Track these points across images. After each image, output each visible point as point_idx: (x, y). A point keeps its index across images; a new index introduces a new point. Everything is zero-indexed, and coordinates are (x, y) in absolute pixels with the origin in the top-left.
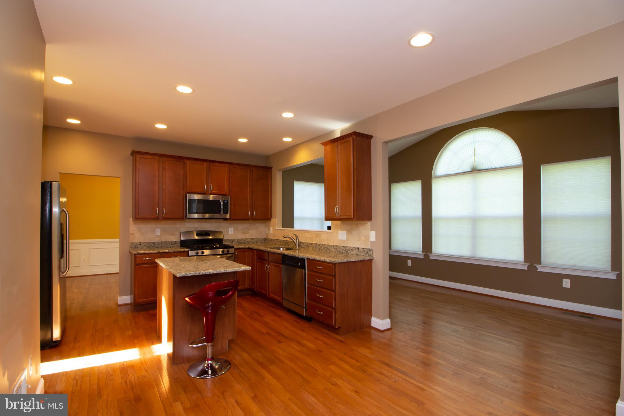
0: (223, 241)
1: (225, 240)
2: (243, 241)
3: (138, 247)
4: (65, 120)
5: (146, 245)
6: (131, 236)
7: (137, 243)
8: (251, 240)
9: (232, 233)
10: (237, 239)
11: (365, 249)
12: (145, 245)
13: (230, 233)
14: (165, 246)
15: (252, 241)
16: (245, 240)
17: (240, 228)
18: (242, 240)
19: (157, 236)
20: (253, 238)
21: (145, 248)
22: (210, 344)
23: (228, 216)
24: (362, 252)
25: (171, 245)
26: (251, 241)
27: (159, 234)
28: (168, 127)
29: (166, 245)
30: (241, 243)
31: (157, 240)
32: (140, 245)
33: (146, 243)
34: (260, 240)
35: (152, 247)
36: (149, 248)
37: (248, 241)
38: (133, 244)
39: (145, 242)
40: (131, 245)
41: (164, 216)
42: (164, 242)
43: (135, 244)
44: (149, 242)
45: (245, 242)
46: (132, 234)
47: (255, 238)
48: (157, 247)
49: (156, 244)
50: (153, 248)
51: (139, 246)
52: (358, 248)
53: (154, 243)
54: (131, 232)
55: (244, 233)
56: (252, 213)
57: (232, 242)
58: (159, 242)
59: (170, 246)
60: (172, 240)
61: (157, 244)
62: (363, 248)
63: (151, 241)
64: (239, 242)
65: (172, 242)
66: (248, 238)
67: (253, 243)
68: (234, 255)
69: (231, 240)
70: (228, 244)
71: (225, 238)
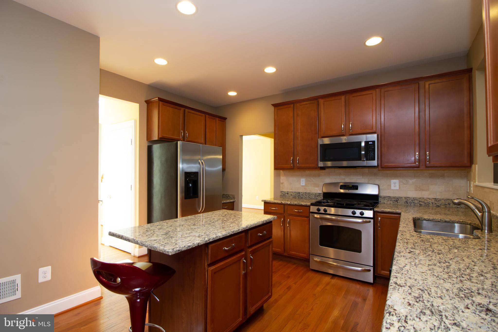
0: (380, 199)
1: (384, 198)
2: (416, 202)
3: (286, 197)
5: (292, 195)
6: (281, 185)
7: (285, 192)
8: (433, 201)
9: (397, 188)
10: (406, 198)
12: (291, 195)
13: (393, 188)
15: (436, 204)
16: (420, 200)
18: (414, 199)
19: (302, 186)
20: (437, 197)
23: (375, 163)
25: (315, 196)
26: (432, 203)
27: (304, 185)
28: (277, 69)
29: (310, 197)
30: (413, 204)
31: (302, 190)
32: (288, 194)
33: (292, 192)
35: (297, 197)
37: (426, 202)
38: (282, 192)
39: (291, 192)
41: (298, 165)
42: (309, 193)
43: (283, 193)
44: (295, 192)
45: (420, 203)
46: (282, 183)
47: (443, 199)
49: (301, 194)
50: (299, 198)
51: (287, 195)
53: (299, 193)
54: (281, 181)
55: (418, 189)
57: (397, 201)
58: (303, 193)
60: (316, 192)
61: (302, 195)
63: (297, 191)
64: (408, 202)
65: (316, 194)
66: (427, 198)
67: (438, 206)
68: (372, 221)
69: (394, 198)
70: (389, 203)
71: (381, 195)
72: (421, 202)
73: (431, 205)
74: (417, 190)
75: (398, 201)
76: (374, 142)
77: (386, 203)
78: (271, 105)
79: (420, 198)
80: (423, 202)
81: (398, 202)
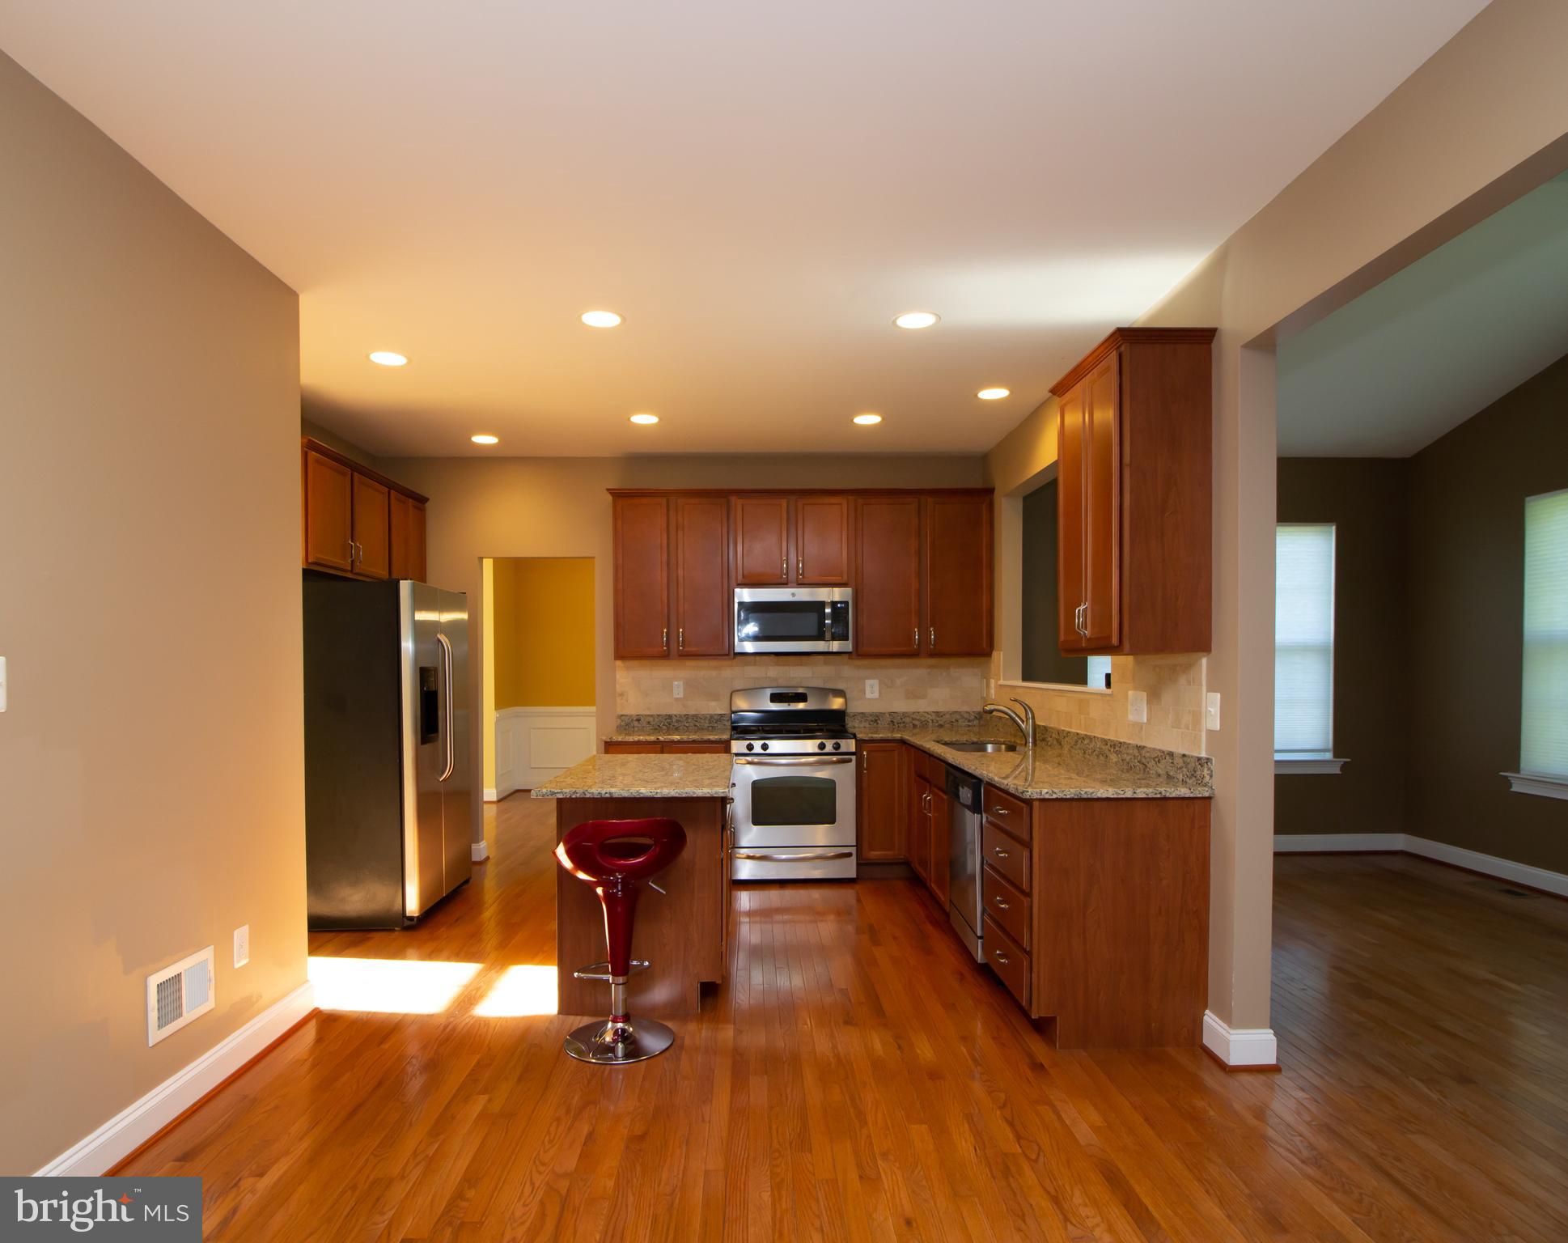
0: (846, 718)
1: (854, 716)
2: (907, 720)
3: (633, 727)
4: (470, 438)
5: (652, 723)
6: (618, 700)
7: (631, 716)
8: (934, 717)
9: (876, 695)
10: (890, 714)
11: (1189, 757)
12: (649, 723)
13: (868, 695)
14: (695, 726)
16: (914, 716)
17: (898, 682)
18: (905, 715)
19: (677, 699)
20: (941, 710)
21: (649, 728)
22: (621, 980)
23: (848, 646)
24: (1182, 767)
25: (710, 723)
26: (932, 720)
27: (681, 695)
28: (661, 419)
29: (698, 724)
30: (902, 725)
31: (676, 710)
32: (638, 720)
33: (652, 716)
34: (963, 717)
35: (665, 728)
36: (657, 729)
37: (923, 718)
38: (623, 718)
39: (649, 715)
40: (619, 721)
41: (681, 648)
42: (695, 716)
43: (626, 719)
44: (658, 715)
45: (914, 722)
46: (622, 695)
47: (948, 712)
48: (677, 729)
49: (674, 719)
50: (668, 729)
51: (636, 724)
52: (1171, 754)
53: (670, 717)
54: (619, 689)
55: (911, 695)
56: (924, 633)
57: (876, 721)
58: (681, 716)
59: (706, 725)
60: (711, 712)
61: (677, 721)
62: (1184, 756)
63: (664, 713)
64: (895, 721)
65: (712, 716)
66: (925, 712)
67: (941, 726)
68: (854, 758)
69: (871, 715)
70: (862, 725)
71: (851, 710)
72: (916, 719)
73: (931, 724)
74: (908, 698)
75: (879, 722)
76: (846, 603)
77: (856, 725)
78: (608, 490)
79: (914, 713)
80: (919, 720)
81: (878, 724)
